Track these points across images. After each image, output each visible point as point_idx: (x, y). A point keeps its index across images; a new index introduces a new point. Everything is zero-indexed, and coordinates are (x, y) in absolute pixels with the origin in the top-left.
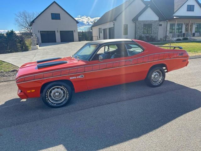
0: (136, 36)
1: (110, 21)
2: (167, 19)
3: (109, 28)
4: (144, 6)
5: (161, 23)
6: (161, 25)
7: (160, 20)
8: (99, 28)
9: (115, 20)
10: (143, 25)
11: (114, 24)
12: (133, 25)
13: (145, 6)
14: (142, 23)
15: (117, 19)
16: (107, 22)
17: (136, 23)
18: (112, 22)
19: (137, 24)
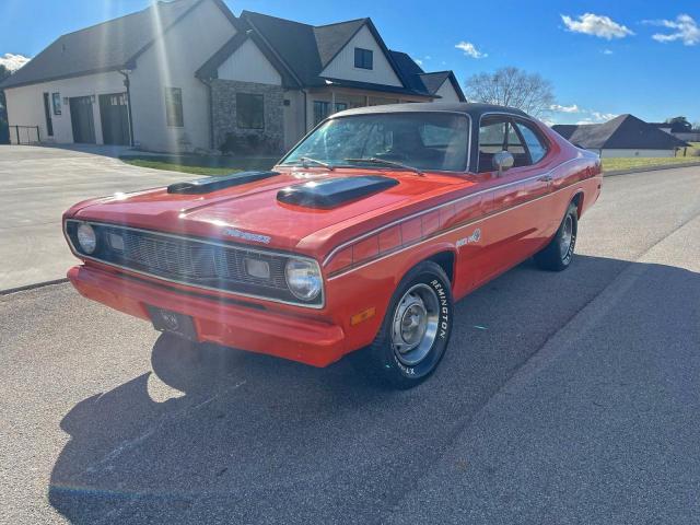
0: (216, 133)
1: (111, 69)
2: (304, 86)
3: (100, 96)
4: (231, 32)
5: (288, 96)
6: (287, 103)
7: (286, 87)
8: (46, 95)
9: (131, 64)
10: (234, 96)
11: (127, 83)
12: (202, 93)
13: (234, 32)
14: (232, 89)
15: (138, 61)
16: (93, 72)
17: (210, 88)
18: (116, 72)
19: (214, 89)
